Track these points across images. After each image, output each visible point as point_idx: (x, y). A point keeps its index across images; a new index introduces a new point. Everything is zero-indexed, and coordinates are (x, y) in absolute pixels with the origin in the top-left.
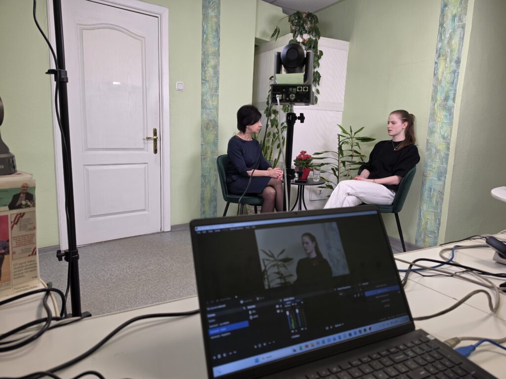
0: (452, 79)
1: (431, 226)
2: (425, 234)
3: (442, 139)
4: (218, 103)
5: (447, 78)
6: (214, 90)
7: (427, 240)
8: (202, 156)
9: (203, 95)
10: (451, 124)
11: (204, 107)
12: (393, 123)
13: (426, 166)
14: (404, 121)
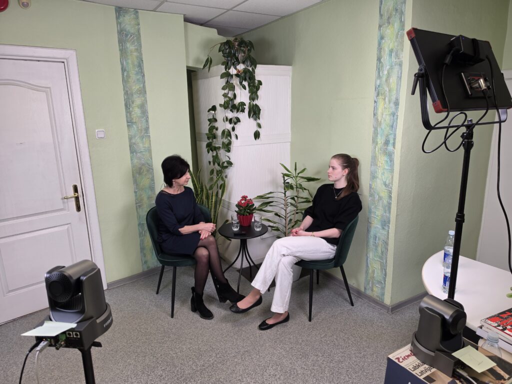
0: (392, 121)
1: (378, 275)
2: (373, 284)
3: (384, 186)
4: (150, 144)
5: (386, 120)
6: (143, 132)
7: (375, 289)
8: (136, 204)
9: (130, 139)
10: (392, 171)
11: (133, 150)
12: (333, 168)
13: (370, 212)
14: (344, 167)
